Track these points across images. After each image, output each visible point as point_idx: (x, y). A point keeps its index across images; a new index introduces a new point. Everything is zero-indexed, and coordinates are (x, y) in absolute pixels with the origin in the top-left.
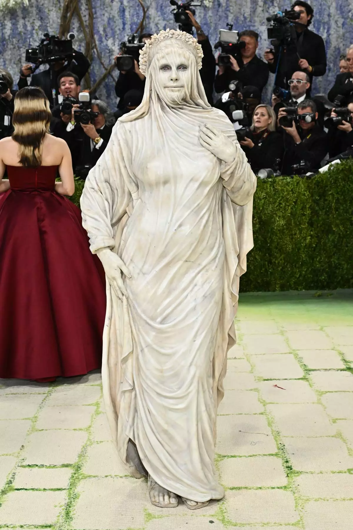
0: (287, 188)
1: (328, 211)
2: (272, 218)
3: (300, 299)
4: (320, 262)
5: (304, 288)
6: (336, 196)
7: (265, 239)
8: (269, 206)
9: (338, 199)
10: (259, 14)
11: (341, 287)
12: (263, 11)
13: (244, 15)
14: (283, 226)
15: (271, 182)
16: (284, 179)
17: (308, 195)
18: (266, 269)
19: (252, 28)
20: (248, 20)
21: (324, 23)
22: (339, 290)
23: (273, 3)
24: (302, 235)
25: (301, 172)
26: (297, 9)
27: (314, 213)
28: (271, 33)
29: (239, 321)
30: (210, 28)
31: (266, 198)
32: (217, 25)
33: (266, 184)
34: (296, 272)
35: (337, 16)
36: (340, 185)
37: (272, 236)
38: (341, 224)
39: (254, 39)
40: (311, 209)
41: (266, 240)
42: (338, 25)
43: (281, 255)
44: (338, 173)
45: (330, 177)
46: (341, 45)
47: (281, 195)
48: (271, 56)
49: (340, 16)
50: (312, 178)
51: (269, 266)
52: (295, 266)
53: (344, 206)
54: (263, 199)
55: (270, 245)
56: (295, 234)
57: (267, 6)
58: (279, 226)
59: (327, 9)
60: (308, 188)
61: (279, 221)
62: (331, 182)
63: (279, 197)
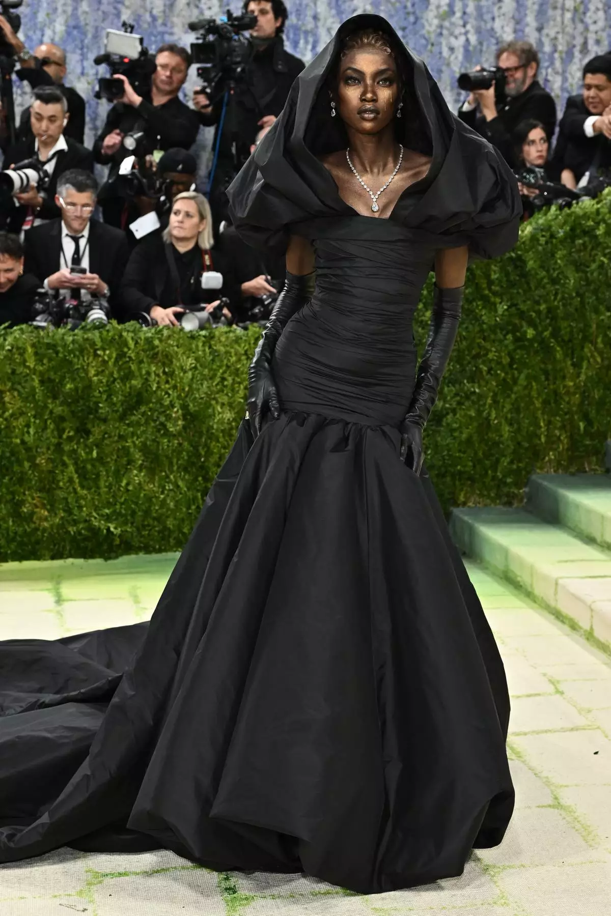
0: (235, 349)
2: (208, 408)
7: (196, 448)
8: (202, 384)
13: (151, 12)
14: (229, 423)
15: (205, 337)
16: (230, 331)
20: (160, 21)
21: (306, 33)
29: (145, 609)
30: (85, 34)
31: (195, 368)
32: (99, 29)
33: (195, 342)
37: (209, 441)
41: (198, 450)
47: (225, 362)
48: (204, 100)
54: (191, 369)
55: (206, 460)
58: (222, 423)
59: (312, 5)
61: (223, 413)
63: (220, 367)
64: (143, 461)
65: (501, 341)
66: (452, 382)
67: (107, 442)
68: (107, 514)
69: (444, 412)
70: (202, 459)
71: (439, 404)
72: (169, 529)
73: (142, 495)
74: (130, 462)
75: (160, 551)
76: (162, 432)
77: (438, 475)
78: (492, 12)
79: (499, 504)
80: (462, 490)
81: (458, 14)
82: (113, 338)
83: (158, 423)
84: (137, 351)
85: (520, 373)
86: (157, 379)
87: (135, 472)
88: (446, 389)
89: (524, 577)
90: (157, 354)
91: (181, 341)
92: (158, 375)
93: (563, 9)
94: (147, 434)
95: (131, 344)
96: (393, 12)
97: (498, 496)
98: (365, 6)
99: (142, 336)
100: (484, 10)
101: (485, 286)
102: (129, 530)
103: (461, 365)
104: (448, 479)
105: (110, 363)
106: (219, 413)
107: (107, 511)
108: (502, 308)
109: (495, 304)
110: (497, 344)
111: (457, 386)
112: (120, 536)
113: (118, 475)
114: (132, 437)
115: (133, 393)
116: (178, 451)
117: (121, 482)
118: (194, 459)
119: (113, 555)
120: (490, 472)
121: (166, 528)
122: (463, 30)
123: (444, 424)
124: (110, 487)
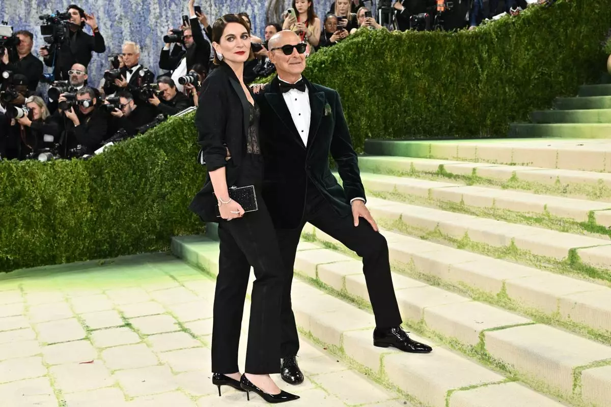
1: (106, 188)
2: (54, 197)
3: (84, 269)
4: (101, 234)
5: (88, 259)
6: (111, 174)
8: (50, 187)
9: (113, 177)
10: (34, 15)
11: (122, 254)
12: (37, 12)
13: (19, 16)
14: (65, 203)
15: (51, 164)
16: (63, 161)
17: (86, 175)
18: (51, 244)
19: (27, 28)
20: (24, 20)
22: (120, 257)
23: (46, 6)
24: (83, 211)
25: (78, 155)
26: (71, 11)
27: (93, 190)
28: (44, 30)
29: (27, 293)
31: (47, 179)
34: (79, 245)
35: (106, 19)
36: (114, 164)
37: (55, 213)
38: (118, 199)
39: (29, 37)
40: (90, 187)
41: (50, 218)
42: (106, 27)
43: (64, 231)
44: (112, 154)
45: (105, 157)
46: (111, 44)
47: (61, 175)
48: (46, 52)
49: (107, 19)
50: (89, 159)
51: (54, 241)
52: (79, 239)
53: (120, 182)
54: (44, 180)
55: (54, 222)
56: (77, 210)
57: (41, 8)
58: (61, 204)
59: (96, 12)
60: (86, 168)
62: (106, 162)
63: (59, 178)
64: (23, 224)
65: (190, 160)
66: (168, 180)
67: (4, 216)
68: (6, 250)
69: (166, 194)
70: (52, 222)
71: (164, 190)
72: (38, 255)
73: (23, 240)
74: (17, 225)
75: (33, 266)
76: (32, 210)
77: (165, 223)
78: (180, 16)
79: (194, 234)
80: (175, 229)
81: (164, 17)
82: (5, 167)
83: (29, 206)
84: (17, 172)
85: (200, 174)
86: (28, 185)
87: (19, 230)
88: (166, 183)
89: (206, 266)
90: (27, 173)
91: (39, 167)
92: (29, 183)
93: (211, 14)
94: (25, 211)
95: (15, 169)
96: (134, 16)
97: (193, 230)
98: (121, 13)
99: (20, 165)
100: (175, 15)
101: (181, 136)
102: (17, 257)
103: (173, 172)
104: (169, 224)
105: (5, 179)
106: (60, 200)
107: (6, 249)
108: (190, 145)
109: (186, 144)
110: (188, 161)
111: (171, 182)
112: (13, 260)
113: (11, 232)
114: (17, 213)
115: (17, 192)
116: (40, 218)
117: (12, 234)
118: (48, 222)
119: (10, 270)
120: (188, 220)
121: (36, 255)
122: (166, 24)
123: (166, 199)
124: (7, 238)
